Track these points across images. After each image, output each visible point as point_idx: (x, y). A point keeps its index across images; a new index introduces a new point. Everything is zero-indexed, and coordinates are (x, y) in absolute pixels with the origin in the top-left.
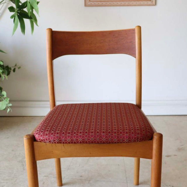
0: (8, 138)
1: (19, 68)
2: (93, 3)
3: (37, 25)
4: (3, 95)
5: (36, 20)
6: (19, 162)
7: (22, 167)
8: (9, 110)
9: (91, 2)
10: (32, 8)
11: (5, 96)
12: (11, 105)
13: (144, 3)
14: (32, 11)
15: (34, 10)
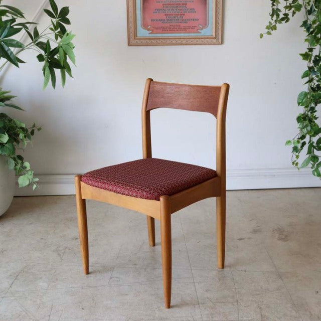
0: (31, 224)
1: (39, 129)
2: (139, 42)
3: (71, 76)
4: (26, 167)
5: (69, 70)
6: (54, 251)
7: (59, 257)
8: (35, 186)
9: (137, 40)
10: (65, 54)
11: (28, 168)
12: (37, 179)
13: (207, 41)
14: (66, 58)
15: (67, 56)
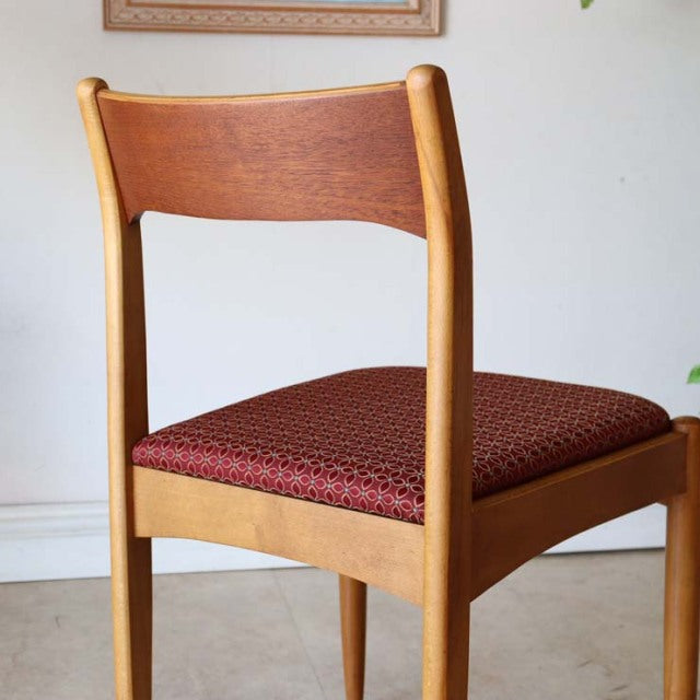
2: (144, 15)
13: (389, 22)
